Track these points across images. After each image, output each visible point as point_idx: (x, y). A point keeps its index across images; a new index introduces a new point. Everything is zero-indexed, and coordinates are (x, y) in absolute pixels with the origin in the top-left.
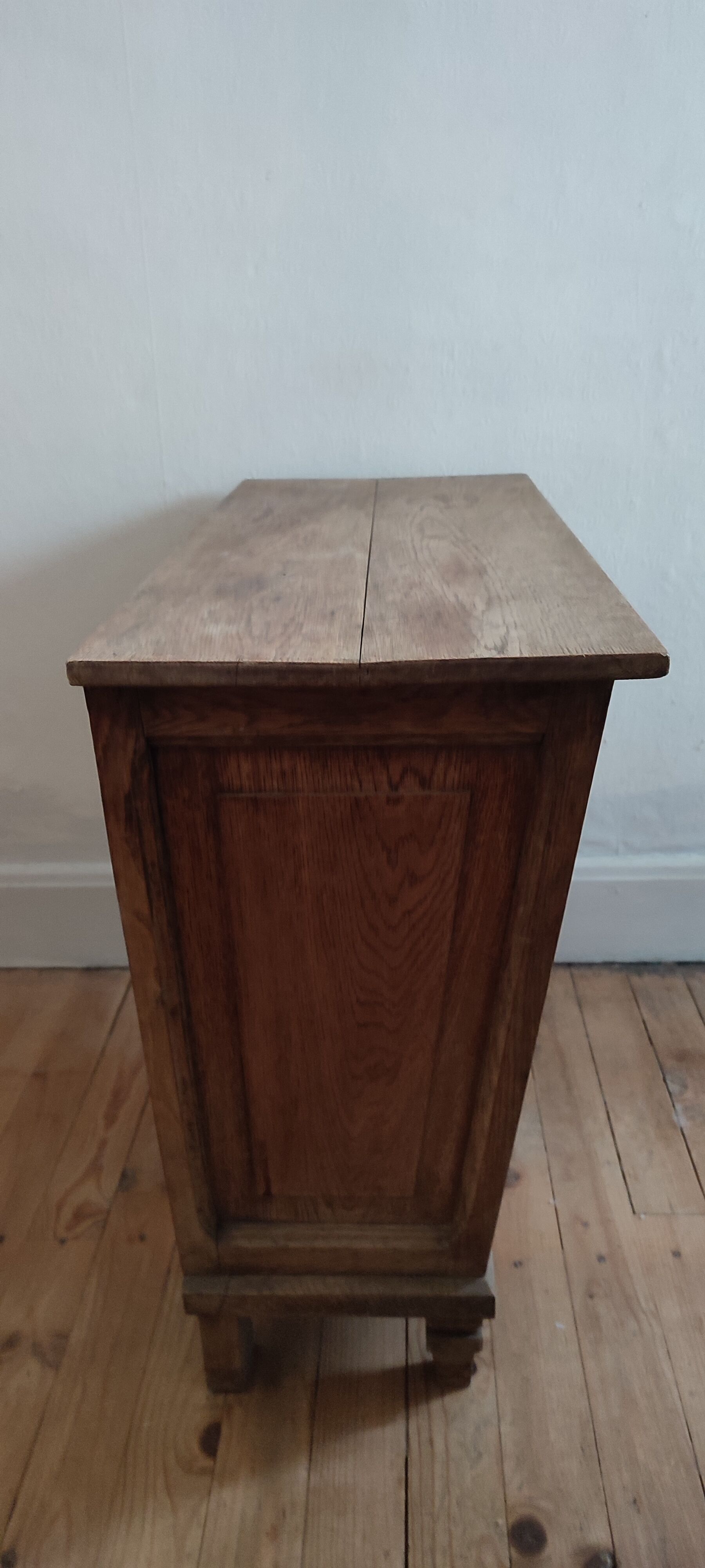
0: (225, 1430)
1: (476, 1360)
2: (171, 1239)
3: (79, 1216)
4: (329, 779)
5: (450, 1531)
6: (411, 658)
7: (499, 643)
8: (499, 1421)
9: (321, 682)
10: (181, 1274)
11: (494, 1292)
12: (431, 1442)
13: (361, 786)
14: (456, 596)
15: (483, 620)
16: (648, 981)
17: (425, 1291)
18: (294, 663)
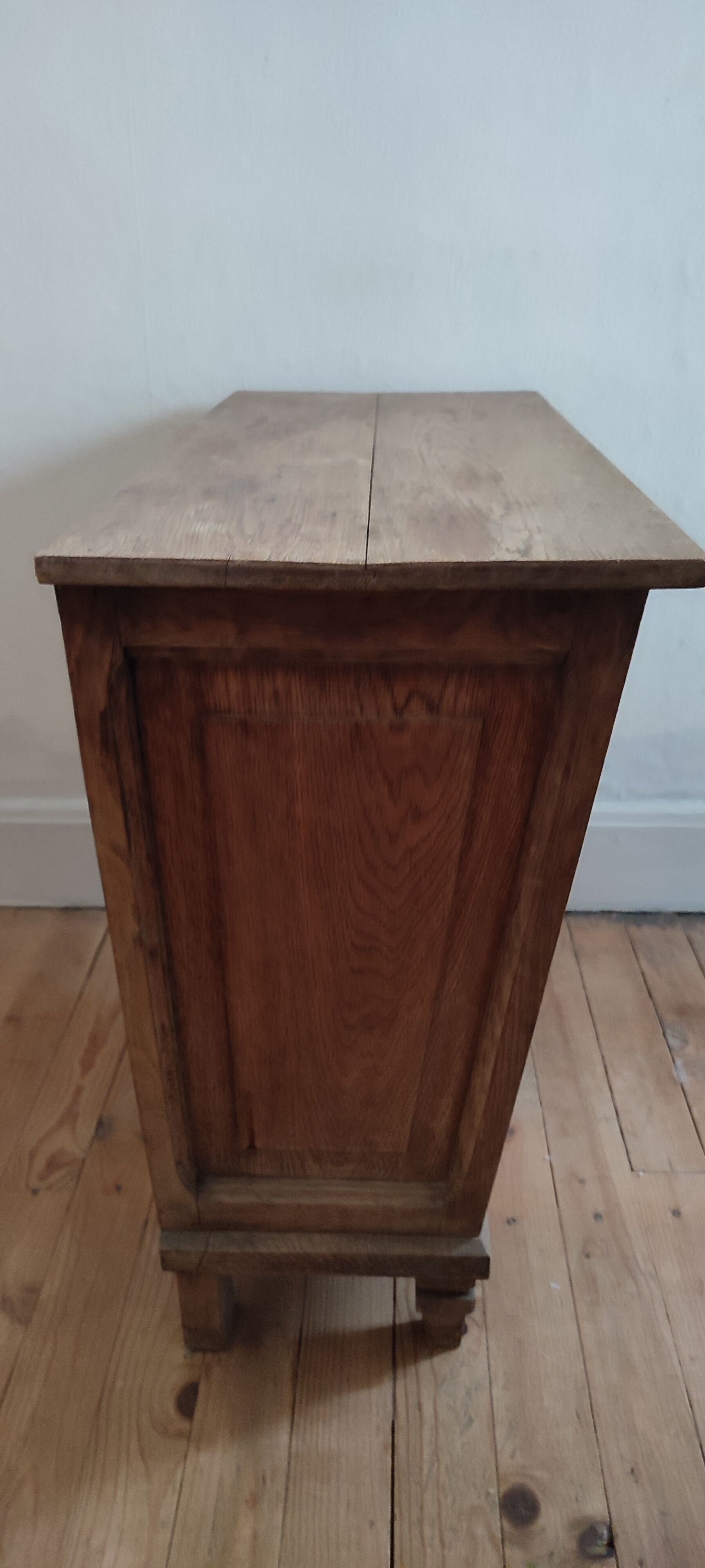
0: (202, 1388)
1: (468, 1321)
2: (149, 1190)
3: (52, 1165)
4: (326, 700)
5: (439, 1501)
6: (422, 560)
7: (522, 547)
8: (491, 1384)
9: (322, 585)
10: (158, 1231)
11: (489, 1252)
12: (419, 1405)
13: (362, 709)
14: (471, 501)
15: (501, 524)
16: (647, 933)
17: (418, 1250)
18: (292, 563)
